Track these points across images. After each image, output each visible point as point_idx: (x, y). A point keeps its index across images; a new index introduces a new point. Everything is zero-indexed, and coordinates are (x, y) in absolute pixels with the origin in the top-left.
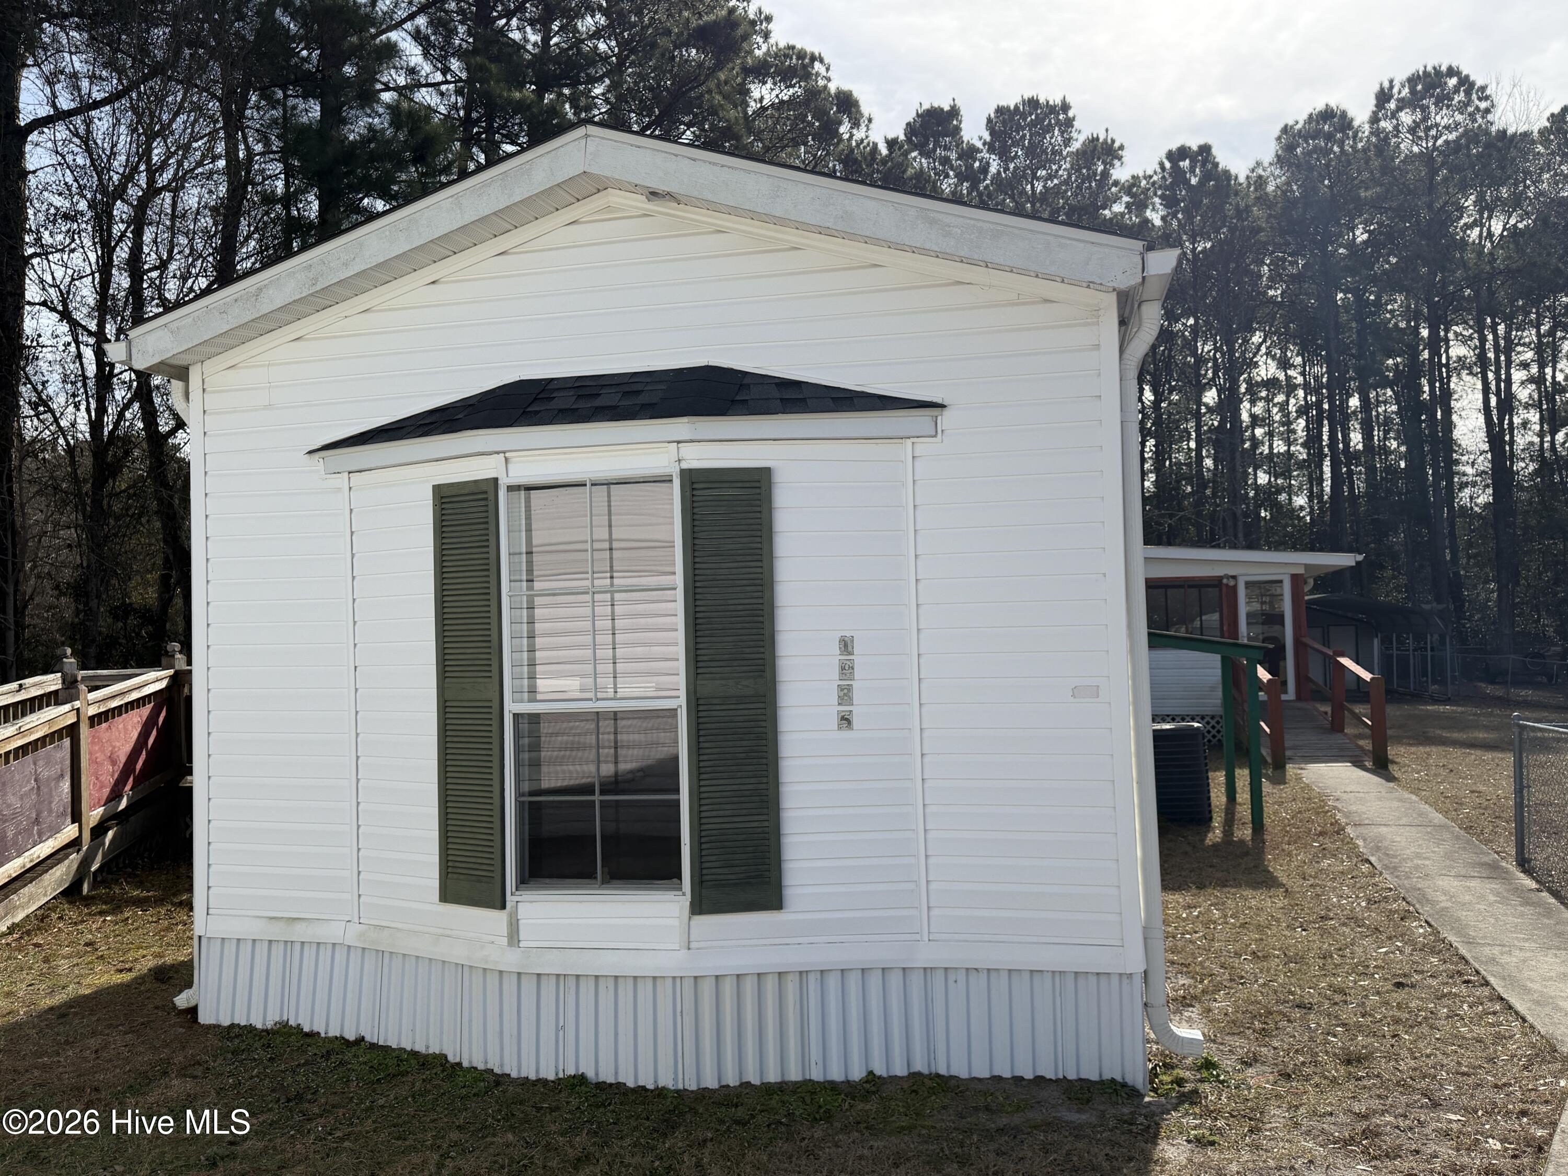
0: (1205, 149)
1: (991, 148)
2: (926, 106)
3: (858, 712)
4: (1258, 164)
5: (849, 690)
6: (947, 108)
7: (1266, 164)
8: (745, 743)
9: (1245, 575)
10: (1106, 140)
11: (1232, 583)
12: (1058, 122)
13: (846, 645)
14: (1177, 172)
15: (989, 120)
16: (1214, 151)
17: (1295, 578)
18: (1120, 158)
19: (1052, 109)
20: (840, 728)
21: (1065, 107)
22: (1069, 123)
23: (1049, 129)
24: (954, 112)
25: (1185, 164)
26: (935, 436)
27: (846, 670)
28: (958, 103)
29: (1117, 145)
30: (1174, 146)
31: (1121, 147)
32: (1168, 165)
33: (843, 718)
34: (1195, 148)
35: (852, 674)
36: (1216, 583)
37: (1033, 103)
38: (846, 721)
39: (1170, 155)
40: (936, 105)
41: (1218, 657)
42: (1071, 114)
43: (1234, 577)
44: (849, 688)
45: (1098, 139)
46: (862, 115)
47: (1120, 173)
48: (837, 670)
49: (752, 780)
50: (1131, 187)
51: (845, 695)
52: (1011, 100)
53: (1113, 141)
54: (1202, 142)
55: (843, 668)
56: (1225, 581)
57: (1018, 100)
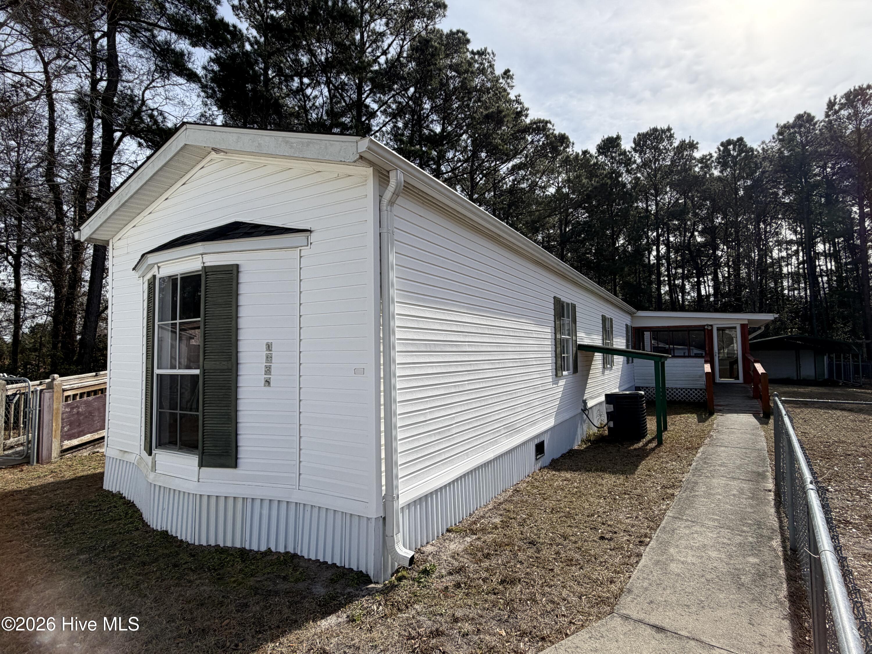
0: (741, 140)
1: (635, 150)
2: (606, 137)
3: (273, 379)
4: (763, 142)
5: (270, 368)
6: (615, 136)
7: (767, 142)
8: (223, 391)
9: (717, 324)
10: (690, 142)
11: (710, 328)
12: (667, 137)
13: (269, 347)
14: (726, 151)
15: (635, 139)
16: (745, 140)
17: (743, 326)
18: (697, 148)
19: (663, 131)
20: (265, 386)
21: (669, 129)
22: (671, 136)
23: (662, 140)
24: (618, 138)
25: (731, 147)
26: (308, 246)
27: (269, 358)
28: (620, 134)
29: (695, 142)
30: (724, 140)
31: (697, 143)
32: (722, 148)
33: (266, 381)
34: (735, 139)
35: (271, 360)
36: (702, 328)
37: (655, 130)
38: (268, 382)
39: (722, 144)
40: (610, 136)
41: (653, 362)
42: (672, 132)
43: (711, 326)
44: (270, 367)
45: (685, 141)
46: (570, 142)
47: (697, 154)
48: (265, 358)
49: (226, 408)
50: (702, 160)
51: (268, 370)
52: (644, 129)
53: (693, 141)
54: (739, 136)
55: (267, 358)
56: (706, 327)
57: (648, 129)
